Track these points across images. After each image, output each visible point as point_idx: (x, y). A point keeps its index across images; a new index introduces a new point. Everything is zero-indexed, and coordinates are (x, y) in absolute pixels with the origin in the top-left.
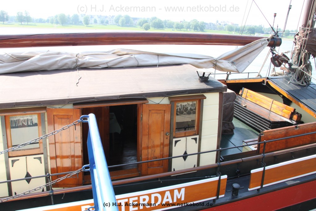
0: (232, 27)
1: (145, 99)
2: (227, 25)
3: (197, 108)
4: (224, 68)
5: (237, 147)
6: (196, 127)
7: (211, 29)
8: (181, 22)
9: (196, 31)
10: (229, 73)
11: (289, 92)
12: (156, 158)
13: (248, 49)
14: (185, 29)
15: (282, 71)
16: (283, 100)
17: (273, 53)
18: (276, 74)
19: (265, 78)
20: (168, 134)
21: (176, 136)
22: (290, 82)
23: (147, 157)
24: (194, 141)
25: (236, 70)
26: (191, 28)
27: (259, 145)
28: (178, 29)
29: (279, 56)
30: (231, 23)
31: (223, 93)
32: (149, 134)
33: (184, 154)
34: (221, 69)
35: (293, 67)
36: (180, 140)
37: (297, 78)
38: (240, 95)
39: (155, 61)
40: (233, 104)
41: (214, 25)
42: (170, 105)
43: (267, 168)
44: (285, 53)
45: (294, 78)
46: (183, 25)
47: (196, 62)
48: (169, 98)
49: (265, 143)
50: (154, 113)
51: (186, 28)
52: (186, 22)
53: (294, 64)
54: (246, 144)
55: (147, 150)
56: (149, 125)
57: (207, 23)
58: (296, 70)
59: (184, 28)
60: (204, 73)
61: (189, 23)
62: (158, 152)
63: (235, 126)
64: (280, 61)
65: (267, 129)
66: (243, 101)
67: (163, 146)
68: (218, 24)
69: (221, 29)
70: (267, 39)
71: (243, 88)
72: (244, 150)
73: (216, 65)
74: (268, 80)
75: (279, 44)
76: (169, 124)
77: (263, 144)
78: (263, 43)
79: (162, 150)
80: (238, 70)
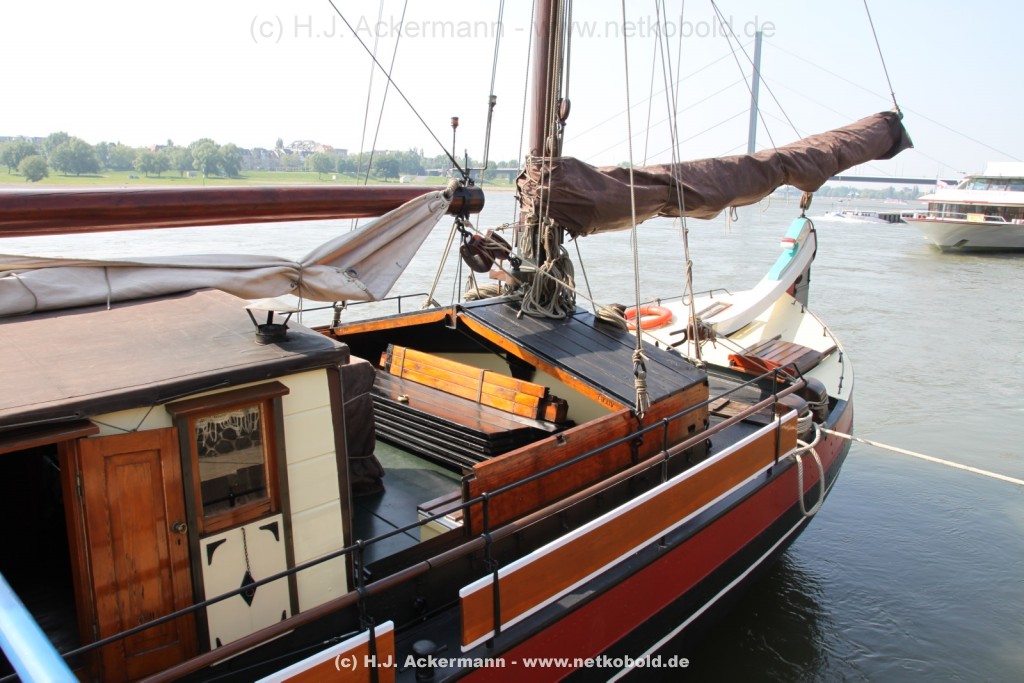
0: (327, 159)
1: (87, 423)
2: (312, 153)
3: (264, 426)
4: (325, 291)
5: (403, 530)
6: (269, 490)
7: (262, 169)
8: (158, 147)
9: (214, 176)
10: (339, 303)
11: (525, 342)
12: (152, 616)
13: (390, 228)
14: (177, 174)
15: (497, 282)
16: (511, 368)
17: (465, 234)
18: (481, 292)
19: (452, 307)
20: (180, 528)
21: (208, 530)
22: (523, 313)
23: (118, 619)
24: (269, 533)
25: (364, 294)
26: (195, 167)
27: (466, 509)
28: (150, 174)
29: (483, 241)
30: (324, 146)
31: (338, 371)
32: (114, 540)
33: (244, 584)
34: (317, 294)
35: (523, 268)
36: (224, 541)
37: (538, 299)
38: (382, 368)
39: (97, 289)
40: (369, 400)
41: (269, 154)
42: (175, 431)
43: (503, 572)
44: (498, 230)
45: (532, 300)
46: (168, 160)
47: (235, 279)
48: (169, 409)
49: (485, 500)
50: (123, 465)
51: (179, 169)
52: (175, 148)
53: (526, 258)
54: (430, 516)
55: (114, 597)
56: (109, 507)
57: (245, 148)
58: (532, 278)
59: (171, 169)
60: (271, 314)
61: (187, 151)
62: (152, 593)
63: (384, 466)
64: (486, 254)
65: (481, 460)
66: (394, 385)
67: (170, 572)
68: (282, 150)
69: (294, 166)
70: (442, 192)
71: (390, 346)
72: (425, 535)
73: (303, 285)
74: (460, 314)
75: (478, 206)
76: (180, 495)
77: (481, 504)
78: (433, 205)
79: (168, 586)
80: (371, 291)
